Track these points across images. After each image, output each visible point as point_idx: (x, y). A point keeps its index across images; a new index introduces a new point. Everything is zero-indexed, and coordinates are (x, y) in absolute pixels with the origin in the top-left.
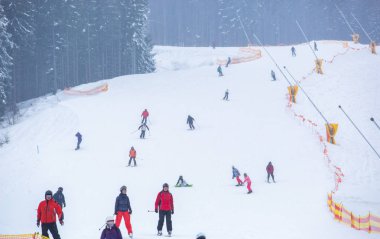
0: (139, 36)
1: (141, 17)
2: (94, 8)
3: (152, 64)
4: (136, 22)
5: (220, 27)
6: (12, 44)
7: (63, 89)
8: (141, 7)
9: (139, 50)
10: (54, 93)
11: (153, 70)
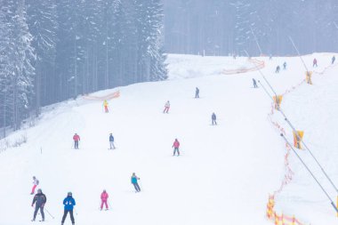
0: (153, 48)
1: (156, 31)
2: (114, 24)
3: (165, 73)
4: (151, 36)
5: (237, 39)
6: (35, 57)
7: (83, 95)
8: (155, 24)
9: (153, 61)
10: (75, 98)
11: (166, 78)
